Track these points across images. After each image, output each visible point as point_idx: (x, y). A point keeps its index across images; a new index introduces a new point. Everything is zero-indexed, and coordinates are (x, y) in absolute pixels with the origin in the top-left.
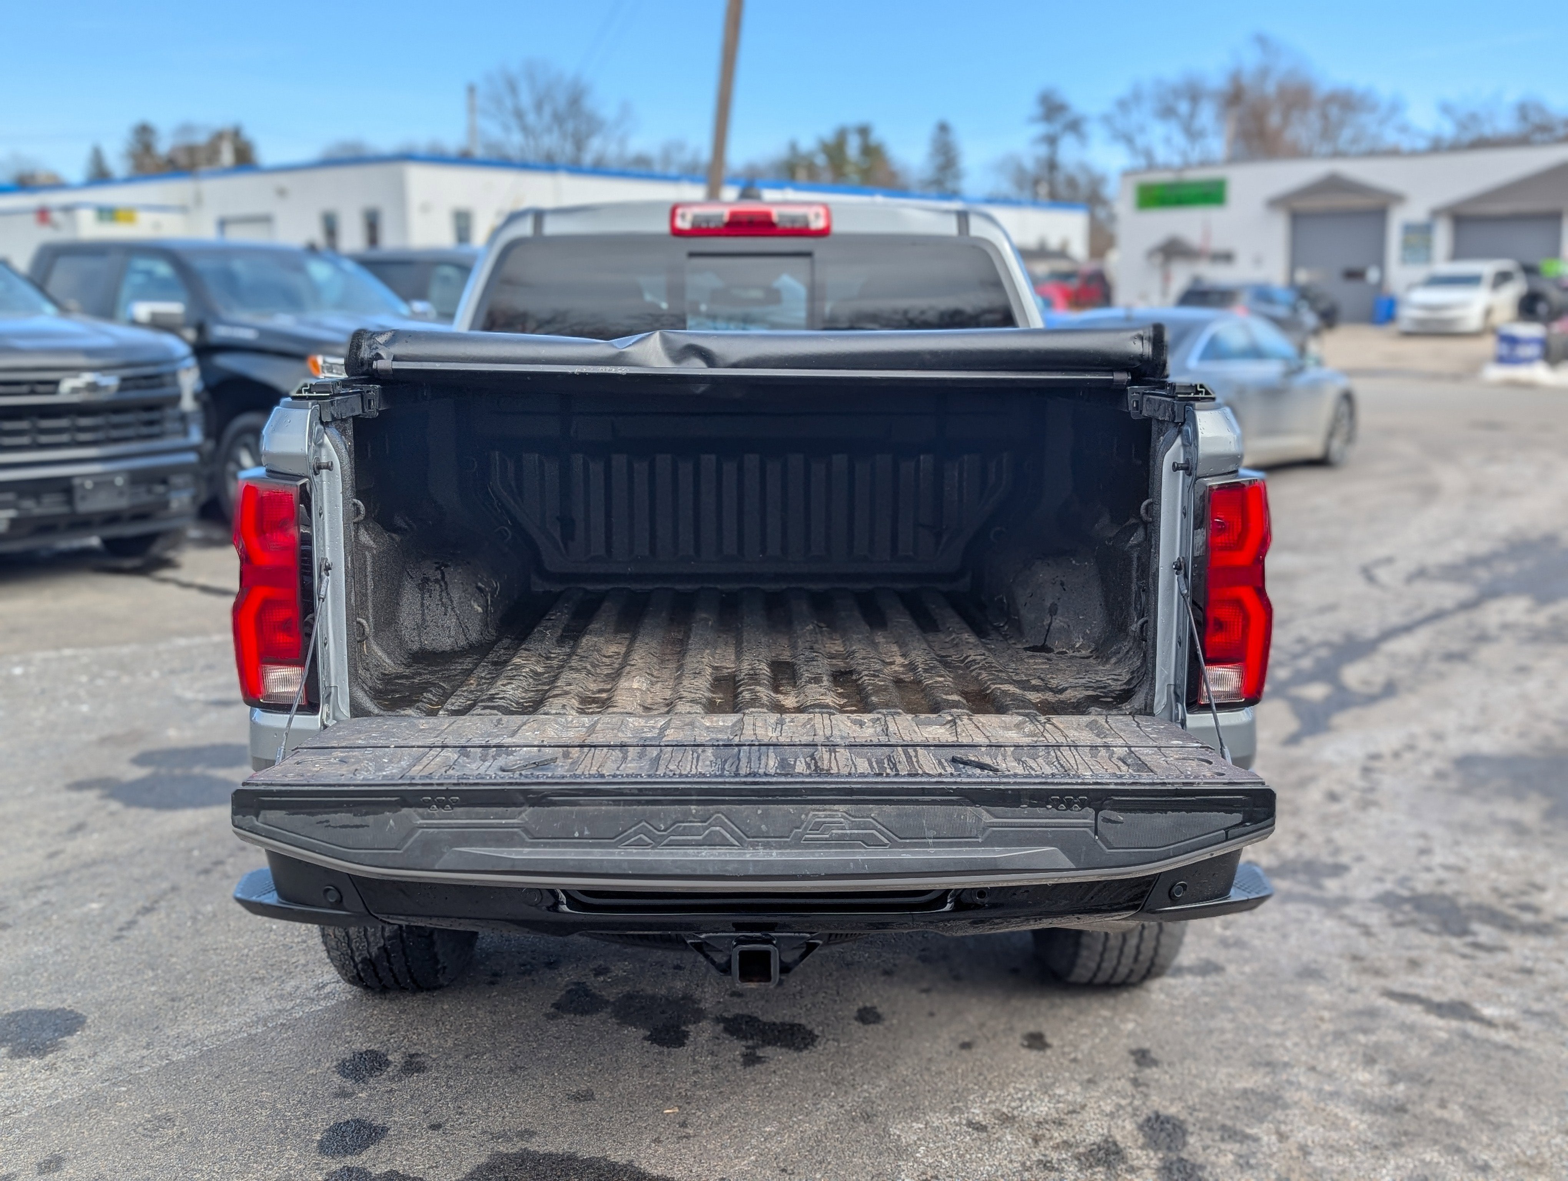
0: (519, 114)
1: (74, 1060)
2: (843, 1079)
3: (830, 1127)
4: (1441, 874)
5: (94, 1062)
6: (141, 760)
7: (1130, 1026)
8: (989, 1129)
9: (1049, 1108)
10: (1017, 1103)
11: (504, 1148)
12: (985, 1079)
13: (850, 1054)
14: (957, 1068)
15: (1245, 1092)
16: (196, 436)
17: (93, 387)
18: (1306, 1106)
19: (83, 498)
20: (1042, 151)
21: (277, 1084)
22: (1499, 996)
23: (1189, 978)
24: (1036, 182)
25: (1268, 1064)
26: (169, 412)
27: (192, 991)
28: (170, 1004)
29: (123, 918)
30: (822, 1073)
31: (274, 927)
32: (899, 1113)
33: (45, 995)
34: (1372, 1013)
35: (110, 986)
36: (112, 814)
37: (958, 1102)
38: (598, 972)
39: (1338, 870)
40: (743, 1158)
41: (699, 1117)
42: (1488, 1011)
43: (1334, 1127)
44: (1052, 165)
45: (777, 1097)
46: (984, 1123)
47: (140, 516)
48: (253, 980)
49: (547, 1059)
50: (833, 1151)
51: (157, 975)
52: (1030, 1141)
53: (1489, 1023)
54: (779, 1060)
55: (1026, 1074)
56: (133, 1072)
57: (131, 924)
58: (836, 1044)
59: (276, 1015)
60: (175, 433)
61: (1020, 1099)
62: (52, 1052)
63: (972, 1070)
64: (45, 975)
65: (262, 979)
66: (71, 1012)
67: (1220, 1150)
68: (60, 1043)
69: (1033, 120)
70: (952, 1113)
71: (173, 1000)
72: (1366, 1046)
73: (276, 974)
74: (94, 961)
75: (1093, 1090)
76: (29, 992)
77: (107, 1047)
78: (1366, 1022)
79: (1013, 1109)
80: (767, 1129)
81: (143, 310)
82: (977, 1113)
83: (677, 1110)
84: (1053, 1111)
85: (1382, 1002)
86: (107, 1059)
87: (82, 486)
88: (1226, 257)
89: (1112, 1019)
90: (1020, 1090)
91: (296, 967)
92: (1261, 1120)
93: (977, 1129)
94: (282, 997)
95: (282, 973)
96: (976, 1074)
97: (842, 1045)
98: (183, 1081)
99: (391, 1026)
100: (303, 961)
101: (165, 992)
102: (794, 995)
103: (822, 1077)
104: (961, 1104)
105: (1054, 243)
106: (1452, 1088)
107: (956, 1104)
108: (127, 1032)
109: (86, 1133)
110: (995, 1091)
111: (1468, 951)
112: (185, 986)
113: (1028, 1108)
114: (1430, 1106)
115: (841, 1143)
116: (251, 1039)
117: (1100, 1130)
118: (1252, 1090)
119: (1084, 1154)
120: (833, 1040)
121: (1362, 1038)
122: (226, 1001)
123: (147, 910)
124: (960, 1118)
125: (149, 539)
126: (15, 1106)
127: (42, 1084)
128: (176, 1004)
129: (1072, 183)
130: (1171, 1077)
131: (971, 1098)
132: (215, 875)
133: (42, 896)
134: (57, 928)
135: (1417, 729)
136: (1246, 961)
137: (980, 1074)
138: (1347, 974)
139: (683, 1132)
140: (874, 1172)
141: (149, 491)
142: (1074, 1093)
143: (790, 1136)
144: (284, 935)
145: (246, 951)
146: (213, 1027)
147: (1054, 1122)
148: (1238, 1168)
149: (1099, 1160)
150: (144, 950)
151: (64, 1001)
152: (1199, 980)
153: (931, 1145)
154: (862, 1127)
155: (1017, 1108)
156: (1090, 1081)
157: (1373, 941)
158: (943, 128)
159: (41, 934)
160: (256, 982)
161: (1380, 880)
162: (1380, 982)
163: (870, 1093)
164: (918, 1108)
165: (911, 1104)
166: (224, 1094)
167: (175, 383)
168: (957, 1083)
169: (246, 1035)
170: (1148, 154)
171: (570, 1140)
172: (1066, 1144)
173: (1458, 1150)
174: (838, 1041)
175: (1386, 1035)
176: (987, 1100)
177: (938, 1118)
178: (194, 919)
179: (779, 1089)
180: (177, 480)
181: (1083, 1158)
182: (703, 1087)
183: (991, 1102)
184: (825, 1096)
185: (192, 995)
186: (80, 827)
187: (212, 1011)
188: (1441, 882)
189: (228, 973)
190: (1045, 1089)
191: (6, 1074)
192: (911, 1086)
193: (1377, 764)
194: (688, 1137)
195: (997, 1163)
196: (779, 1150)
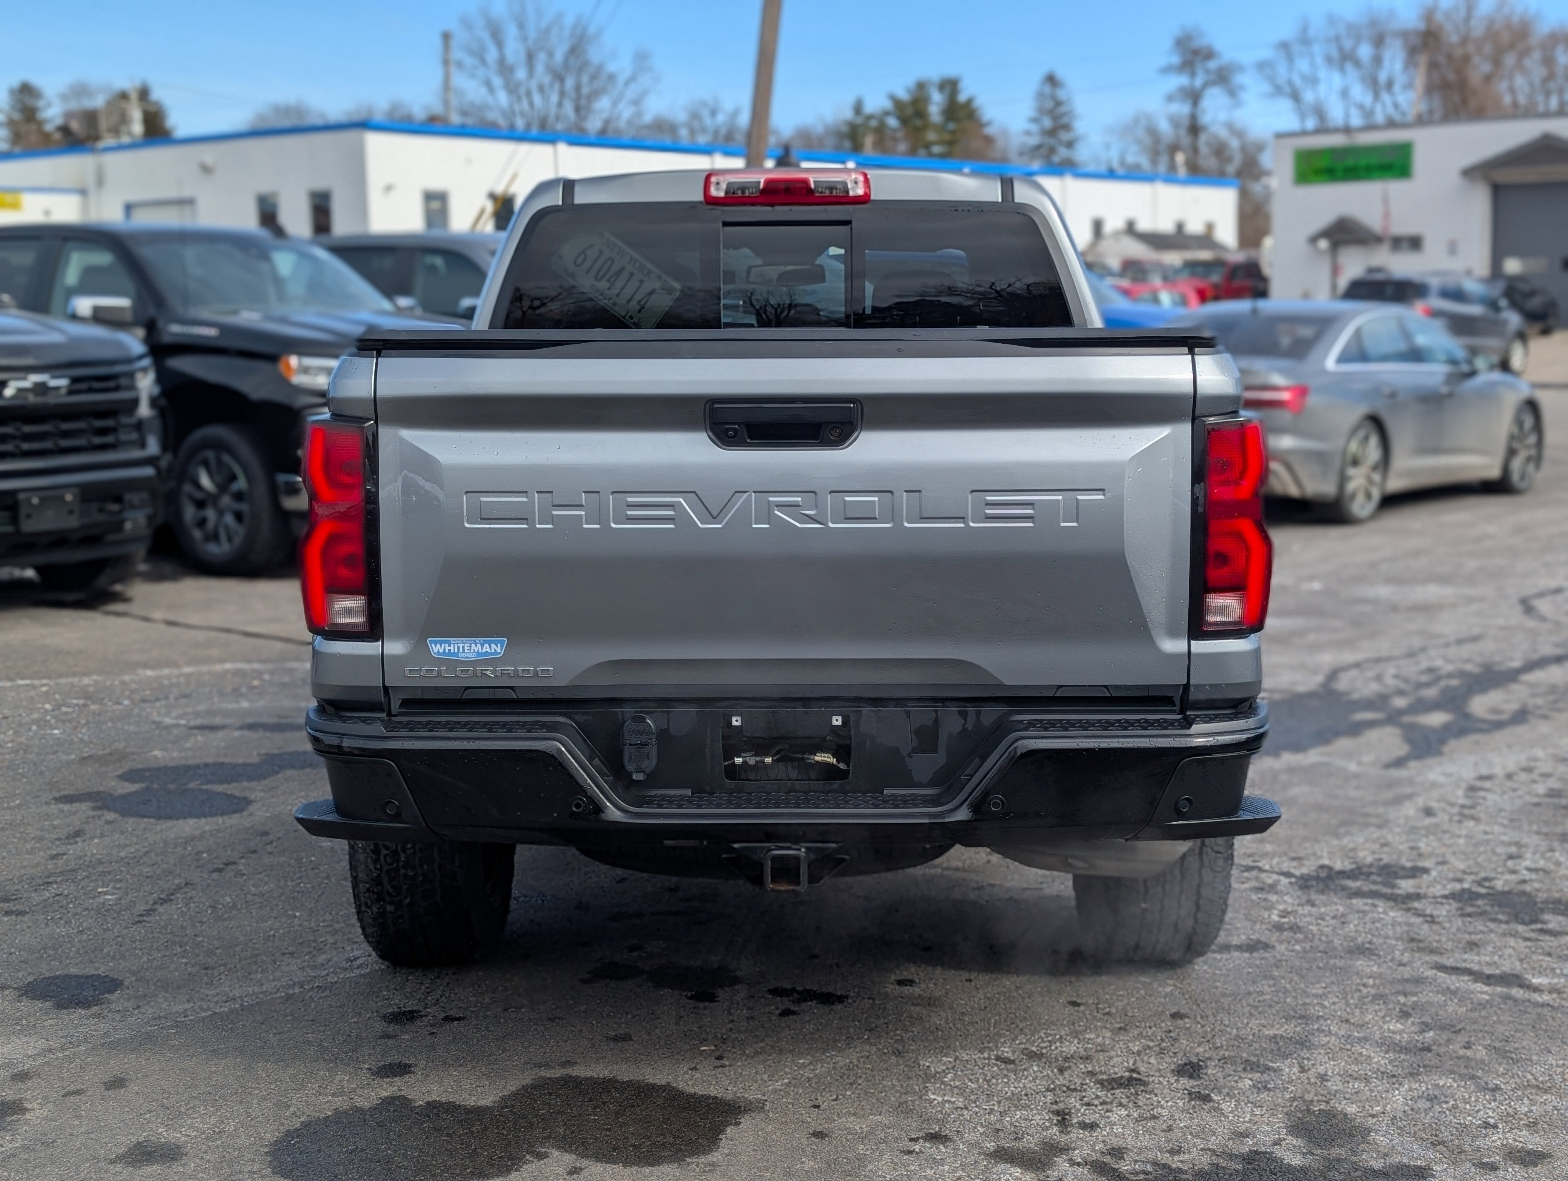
0: (505, 68)
1: (119, 1011)
2: (876, 1026)
3: (862, 1060)
4: (1527, 875)
5: (139, 1012)
6: (129, 776)
7: (1168, 989)
8: (1017, 1062)
9: (1078, 1048)
10: (1047, 1044)
11: (546, 1073)
12: (1017, 1026)
13: (885, 1009)
14: (990, 1019)
15: (1275, 1037)
16: (153, 447)
17: (41, 389)
18: (1333, 1047)
19: (29, 516)
20: (1182, 109)
21: (322, 1028)
22: (1553, 969)
23: (1236, 954)
24: (1173, 149)
25: (1302, 1017)
26: (125, 420)
27: (223, 962)
28: (203, 972)
29: (141, 907)
30: (857, 1023)
31: (298, 914)
32: (930, 1051)
33: (77, 964)
34: (1418, 981)
35: (140, 958)
36: (109, 822)
37: (989, 1043)
38: (632, 949)
39: (1416, 872)
40: (777, 1081)
41: (734, 1053)
42: (1536, 981)
43: (1357, 1062)
44: (1195, 129)
45: (811, 1039)
46: (1012, 1058)
47: (91, 539)
48: (284, 954)
49: (584, 1012)
50: (864, 1076)
51: (185, 951)
52: (1055, 1070)
53: (1536, 989)
54: (814, 1013)
55: (1058, 1023)
56: (179, 1019)
57: (149, 912)
58: (871, 1001)
59: (311, 980)
60: (131, 444)
61: (1050, 1042)
62: (96, 1005)
63: (1005, 1020)
64: (73, 949)
65: (292, 954)
66: (107, 976)
67: (1240, 1077)
68: (103, 999)
69: (1167, 70)
70: (981, 1051)
71: (206, 969)
72: (1405, 1005)
73: (306, 950)
74: (120, 939)
75: (1123, 1035)
76: (61, 962)
77: (149, 1002)
78: (1409, 987)
79: (1042, 1048)
80: (801, 1061)
81: (84, 305)
82: (1006, 1051)
83: (713, 1048)
84: (1081, 1050)
85: (1430, 973)
86: (150, 1011)
87: (28, 500)
88: (1415, 243)
89: (1151, 983)
90: (1051, 1035)
91: (326, 945)
92: (1285, 1056)
93: (1005, 1062)
94: (314, 967)
95: (311, 949)
96: (1009, 1023)
97: (877, 1002)
98: (230, 1026)
99: (428, 988)
100: (331, 940)
101: (196, 963)
102: (831, 966)
103: (856, 1025)
104: (991, 1045)
105: (1195, 227)
106: (1480, 1035)
107: (986, 1045)
108: (167, 991)
109: (143, 1062)
110: (1026, 1035)
111: (1533, 935)
112: (215, 958)
113: (1056, 1048)
114: (1456, 1048)
115: (872, 1070)
116: (289, 997)
117: (1126, 1064)
118: (1282, 1037)
119: (1106, 1080)
120: (869, 998)
121: (1402, 999)
122: (260, 970)
123: (163, 901)
124: (989, 1054)
125: (98, 566)
126: (71, 1043)
127: (93, 1028)
128: (210, 972)
129: (1220, 150)
130: (1202, 1026)
131: (1002, 1040)
132: (229, 874)
133: (53, 889)
134: (75, 914)
135: (1540, 753)
136: (1297, 941)
137: (1013, 1023)
138: (1400, 952)
139: (718, 1063)
140: (902, 1091)
141: (101, 510)
142: (1104, 1038)
143: (822, 1066)
144: (310, 920)
145: (272, 932)
146: (250, 989)
147: (1081, 1058)
148: (1255, 1091)
149: (1121, 1084)
150: (169, 931)
151: (97, 969)
152: (1246, 955)
153: (959, 1073)
154: (893, 1059)
155: (1046, 1048)
156: (1120, 1028)
157: (1436, 927)
158: (1051, 80)
159: (61, 918)
160: (287, 956)
161: (1460, 881)
162: (1436, 958)
163: (902, 1037)
164: (949, 1047)
165: (942, 1044)
166: (271, 1036)
167: (132, 387)
168: (989, 1029)
169: (283, 994)
170: (1320, 112)
171: (610, 1068)
172: (1091, 1074)
173: (1473, 1077)
174: (873, 999)
175: (1427, 996)
176: (1017, 1042)
177: (967, 1054)
178: (214, 908)
179: (812, 1034)
180: (132, 497)
181: (1106, 1083)
182: (739, 1032)
183: (1020, 1044)
184: (858, 1039)
185: (225, 965)
186: (78, 833)
187: (246, 977)
188: (1524, 882)
189: (258, 949)
190: (1076, 1034)
191: (56, 1021)
192: (943, 1032)
193: (1487, 784)
194: (723, 1066)
195: (1021, 1085)
196: (811, 1075)
